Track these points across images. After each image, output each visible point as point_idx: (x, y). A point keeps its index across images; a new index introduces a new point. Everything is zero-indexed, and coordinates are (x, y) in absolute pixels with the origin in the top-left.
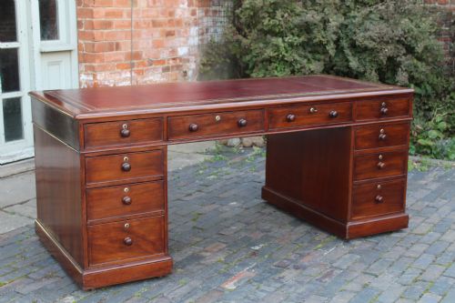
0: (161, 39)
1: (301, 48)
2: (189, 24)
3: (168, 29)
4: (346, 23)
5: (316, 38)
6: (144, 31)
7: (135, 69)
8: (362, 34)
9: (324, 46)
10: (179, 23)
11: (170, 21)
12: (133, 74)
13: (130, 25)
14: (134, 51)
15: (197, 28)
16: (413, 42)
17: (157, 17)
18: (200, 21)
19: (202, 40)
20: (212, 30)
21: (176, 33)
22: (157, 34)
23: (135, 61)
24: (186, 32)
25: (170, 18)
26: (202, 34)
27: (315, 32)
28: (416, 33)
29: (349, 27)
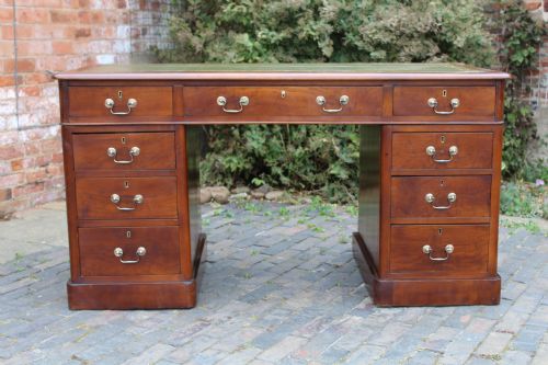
0: (68, 41)
1: (281, 49)
2: (115, 21)
3: (79, 26)
4: (347, 9)
5: (302, 30)
6: (38, 27)
7: (24, 85)
8: (372, 24)
9: (316, 43)
10: (96, 18)
11: (81, 15)
12: (21, 94)
13: (12, 16)
14: (21, 58)
15: (127, 27)
16: (449, 34)
17: (60, 6)
18: (132, 17)
19: (136, 46)
20: (152, 31)
21: (93, 33)
22: (60, 32)
23: (23, 75)
24: (109, 31)
25: (80, 10)
26: (137, 36)
27: (301, 21)
28: (453, 19)
29: (353, 13)
